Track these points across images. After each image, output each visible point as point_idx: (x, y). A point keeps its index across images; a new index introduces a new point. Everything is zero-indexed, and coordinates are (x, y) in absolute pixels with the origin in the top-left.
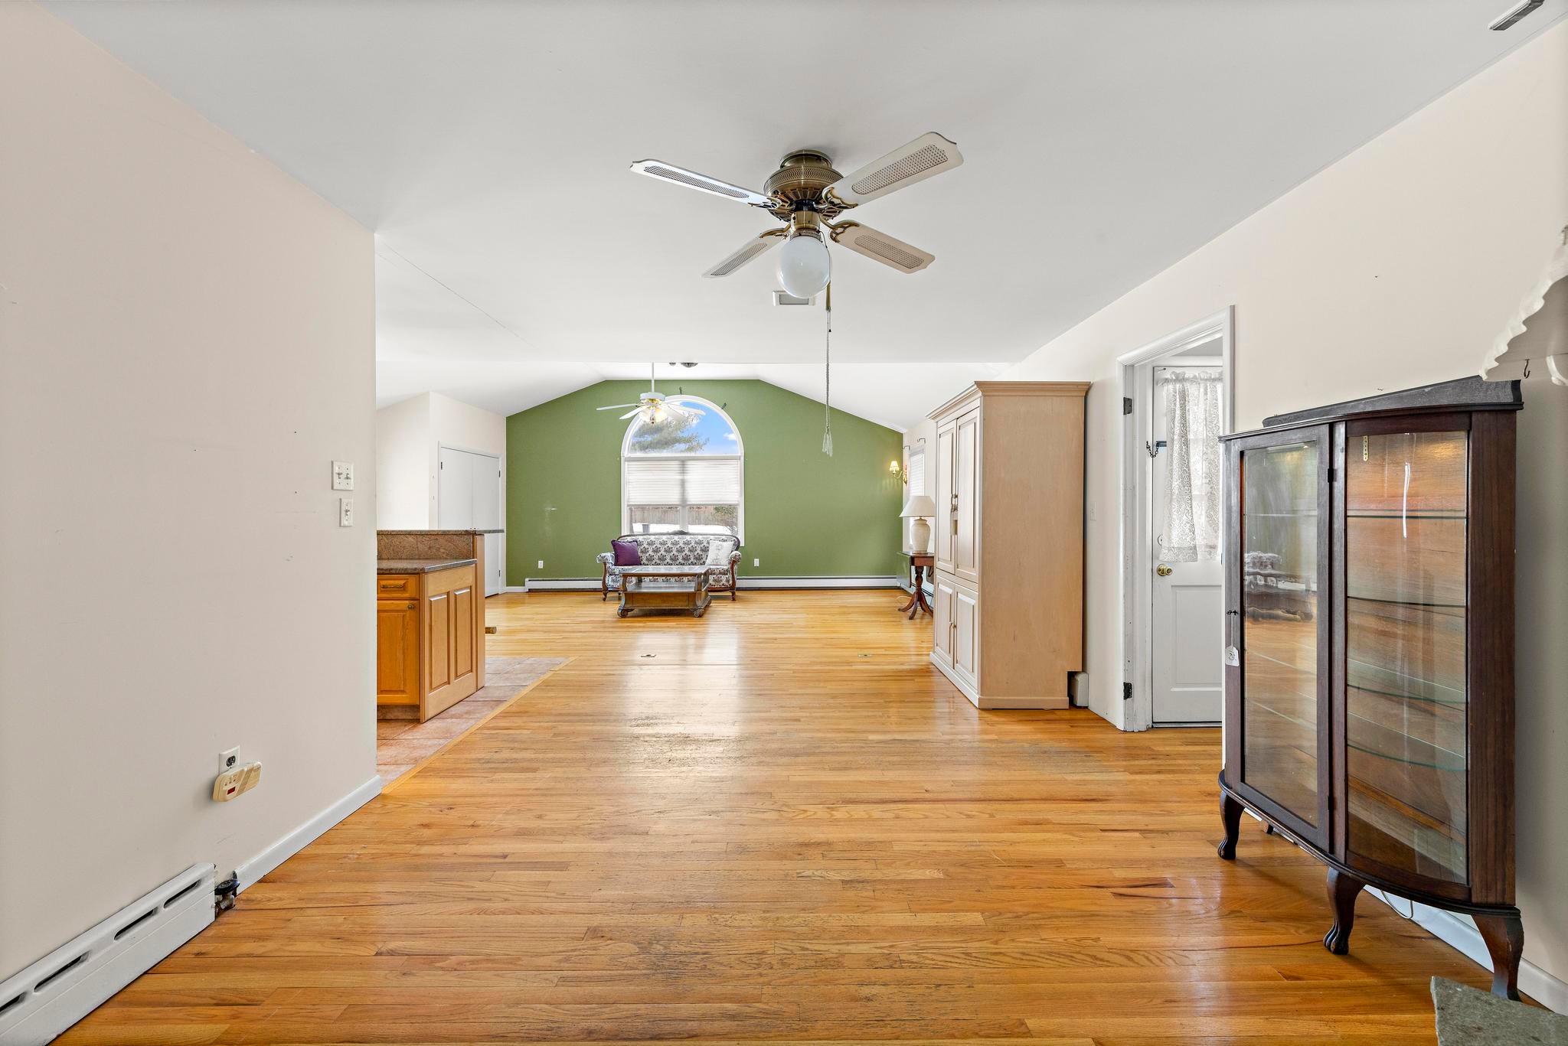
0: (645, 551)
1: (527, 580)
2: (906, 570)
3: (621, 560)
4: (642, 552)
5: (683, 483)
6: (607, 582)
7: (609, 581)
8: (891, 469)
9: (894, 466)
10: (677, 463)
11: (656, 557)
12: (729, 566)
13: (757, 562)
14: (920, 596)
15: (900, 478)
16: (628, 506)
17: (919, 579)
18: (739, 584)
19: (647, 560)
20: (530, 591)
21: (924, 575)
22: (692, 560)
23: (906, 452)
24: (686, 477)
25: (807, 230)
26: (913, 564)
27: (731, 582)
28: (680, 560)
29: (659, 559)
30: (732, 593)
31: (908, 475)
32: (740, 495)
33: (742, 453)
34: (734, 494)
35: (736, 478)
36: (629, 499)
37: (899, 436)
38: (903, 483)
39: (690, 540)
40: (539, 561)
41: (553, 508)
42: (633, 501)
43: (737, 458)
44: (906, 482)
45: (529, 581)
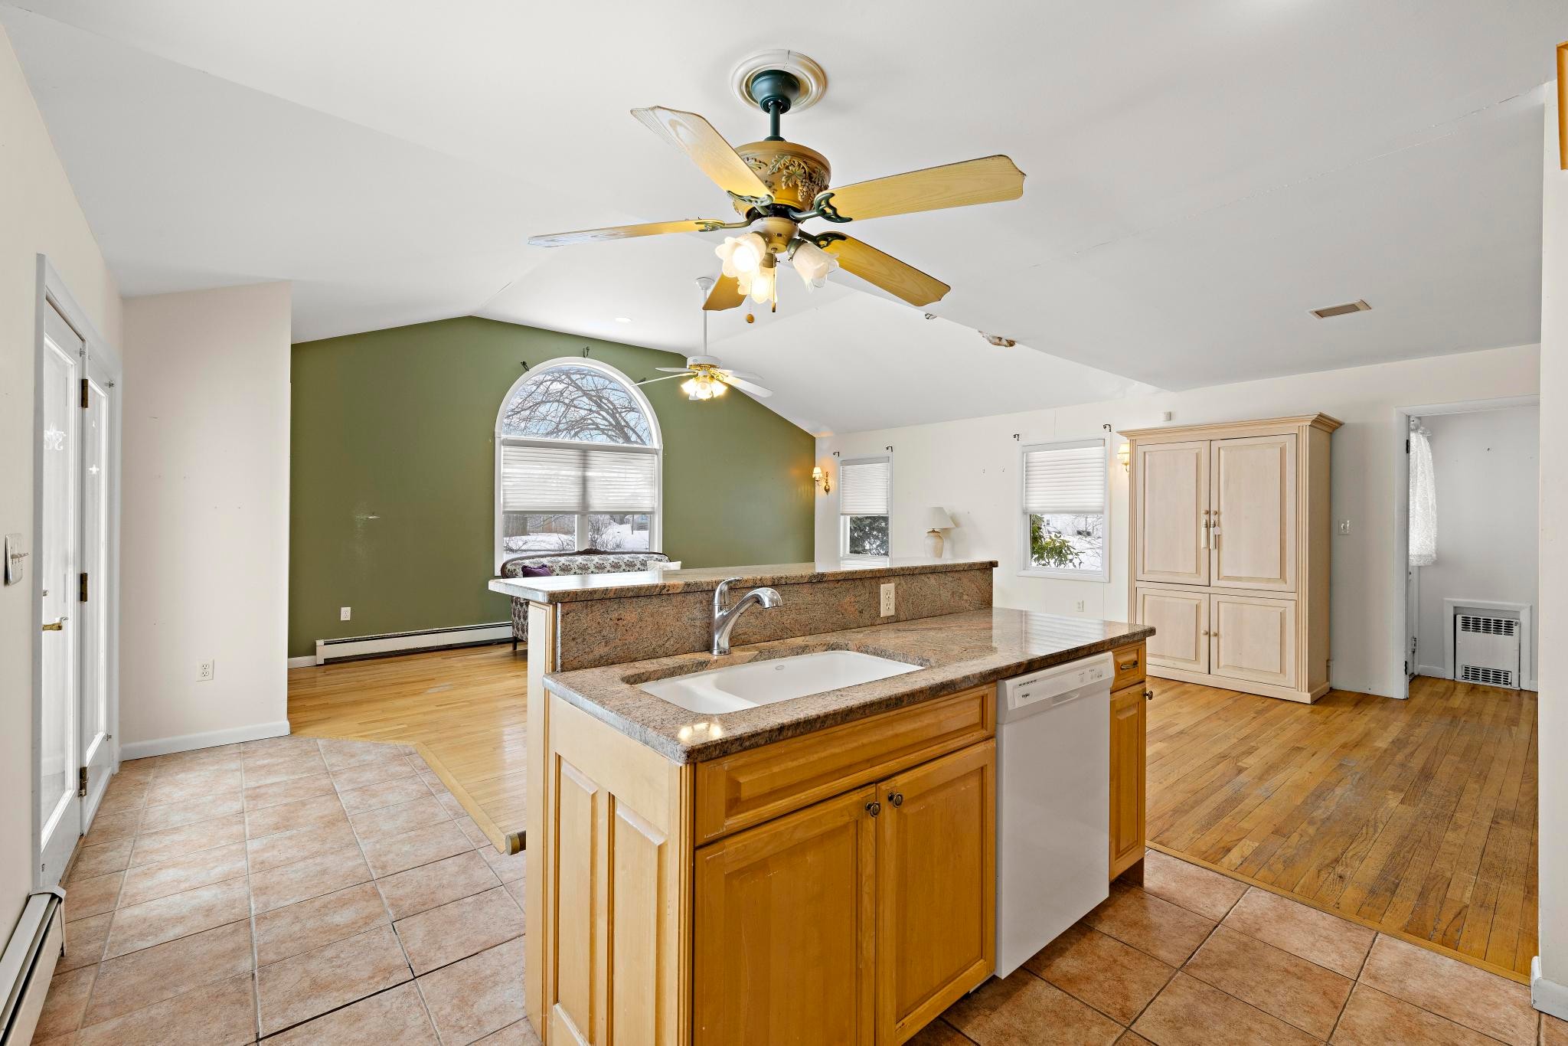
1: (320, 643)
5: (584, 481)
9: (818, 472)
10: (576, 452)
16: (504, 512)
20: (329, 662)
24: (589, 474)
31: (831, 483)
32: (657, 500)
33: (660, 446)
34: (649, 498)
35: (652, 478)
36: (504, 503)
37: (812, 440)
38: (819, 491)
39: (616, 561)
40: (342, 609)
41: (373, 514)
42: (511, 504)
43: (653, 452)
44: (827, 491)
45: (325, 644)
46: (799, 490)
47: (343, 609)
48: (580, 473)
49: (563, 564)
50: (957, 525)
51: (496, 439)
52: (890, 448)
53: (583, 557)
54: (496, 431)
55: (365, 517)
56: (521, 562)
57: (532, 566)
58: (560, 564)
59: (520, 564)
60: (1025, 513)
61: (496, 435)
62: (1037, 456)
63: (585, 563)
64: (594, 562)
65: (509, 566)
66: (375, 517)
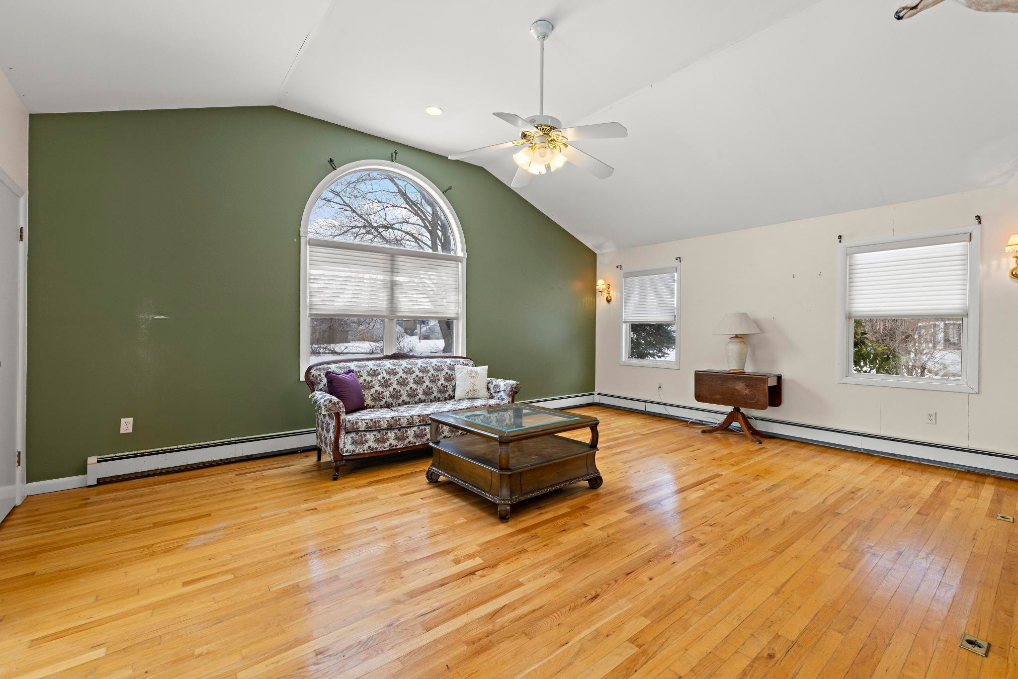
0: (369, 386)
1: (92, 460)
4: (365, 388)
6: (341, 446)
9: (601, 284)
10: (384, 256)
11: (387, 394)
16: (311, 315)
19: (374, 399)
20: (101, 482)
22: (435, 394)
28: (421, 396)
29: (392, 396)
31: (613, 294)
32: (461, 306)
33: (464, 254)
34: (453, 304)
35: (456, 285)
36: (311, 305)
37: (595, 255)
38: (601, 301)
39: (425, 365)
40: (122, 419)
41: (161, 314)
42: (317, 307)
43: (456, 259)
44: (609, 301)
45: (98, 462)
46: (583, 300)
47: (123, 421)
48: (388, 278)
49: (371, 369)
50: (762, 330)
51: (302, 238)
52: (679, 259)
53: (391, 361)
54: (301, 229)
55: (151, 316)
56: (325, 366)
57: (337, 371)
58: (368, 369)
59: (324, 369)
60: (849, 317)
61: (302, 234)
62: (862, 258)
63: (393, 367)
64: (403, 367)
65: (313, 372)
66: (162, 317)
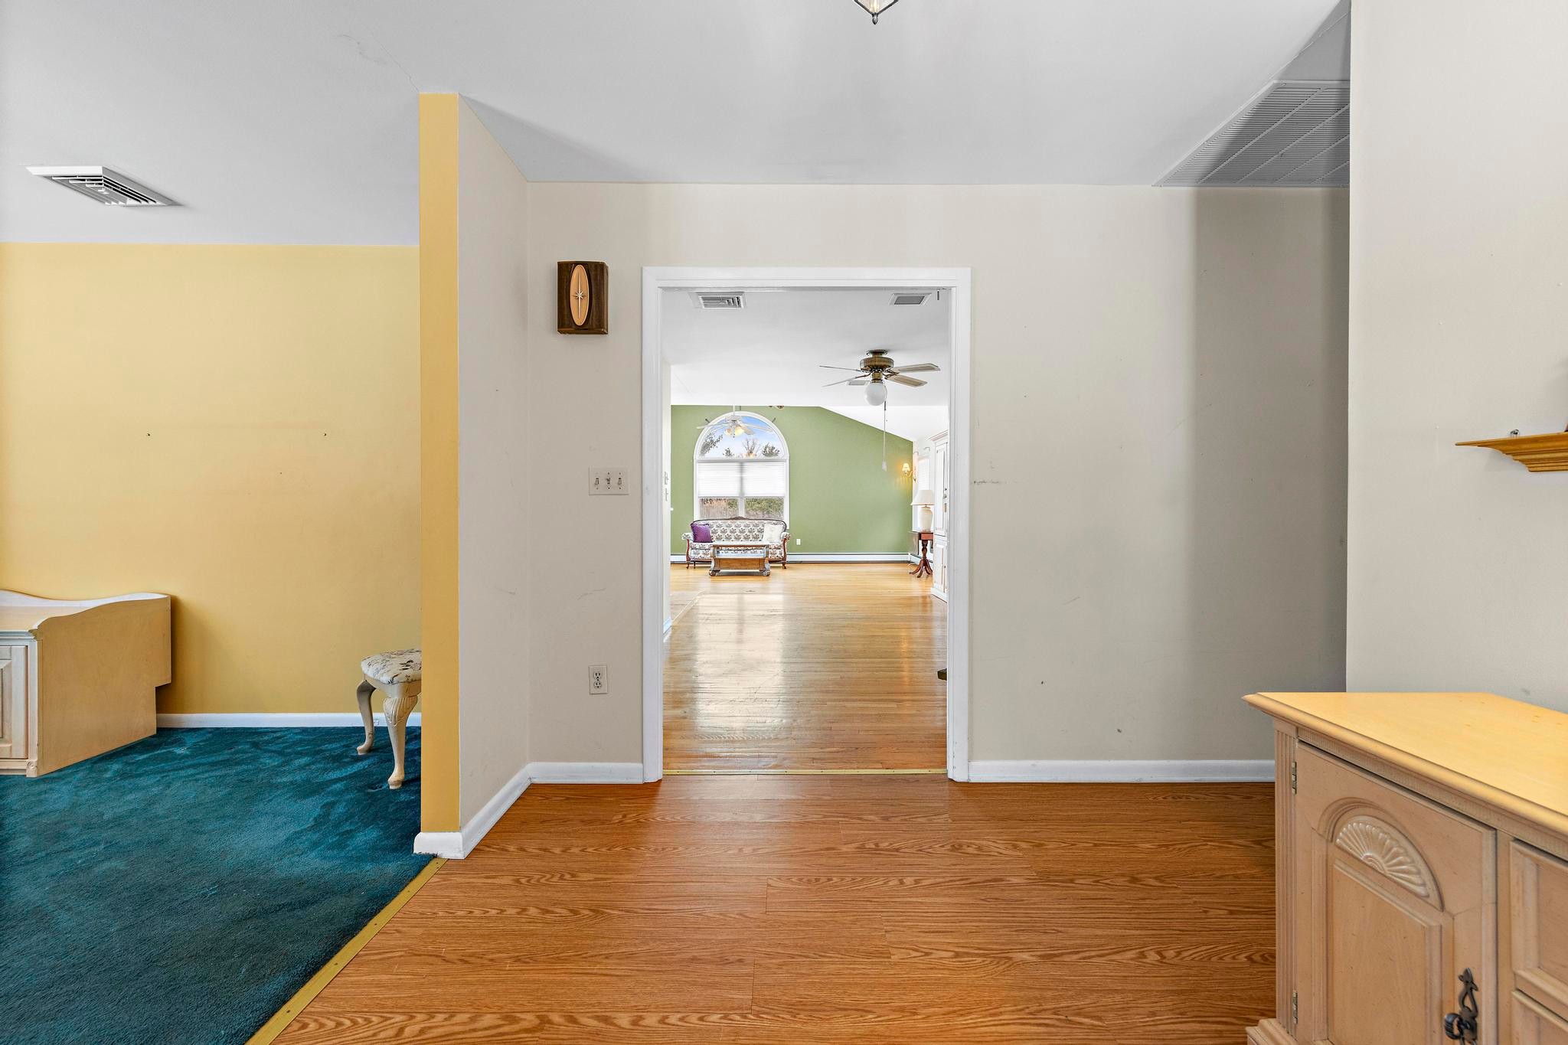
0: (715, 532)
2: (915, 543)
3: (698, 538)
4: (713, 533)
5: (742, 479)
6: (689, 555)
7: (692, 554)
8: (903, 470)
9: (906, 467)
10: (737, 464)
11: (724, 536)
12: (782, 543)
13: (799, 542)
14: (925, 563)
15: (911, 476)
16: (698, 496)
17: (924, 549)
18: (789, 558)
19: (717, 538)
21: (928, 547)
22: (751, 538)
23: (915, 457)
24: (744, 475)
25: (877, 380)
26: (920, 539)
27: (783, 555)
28: (742, 539)
29: (726, 538)
30: (782, 562)
33: (787, 457)
37: (910, 444)
39: (749, 523)
43: (783, 461)
44: (915, 480)
46: (898, 480)
48: (739, 476)
53: (732, 521)
63: (731, 524)
64: (736, 524)
